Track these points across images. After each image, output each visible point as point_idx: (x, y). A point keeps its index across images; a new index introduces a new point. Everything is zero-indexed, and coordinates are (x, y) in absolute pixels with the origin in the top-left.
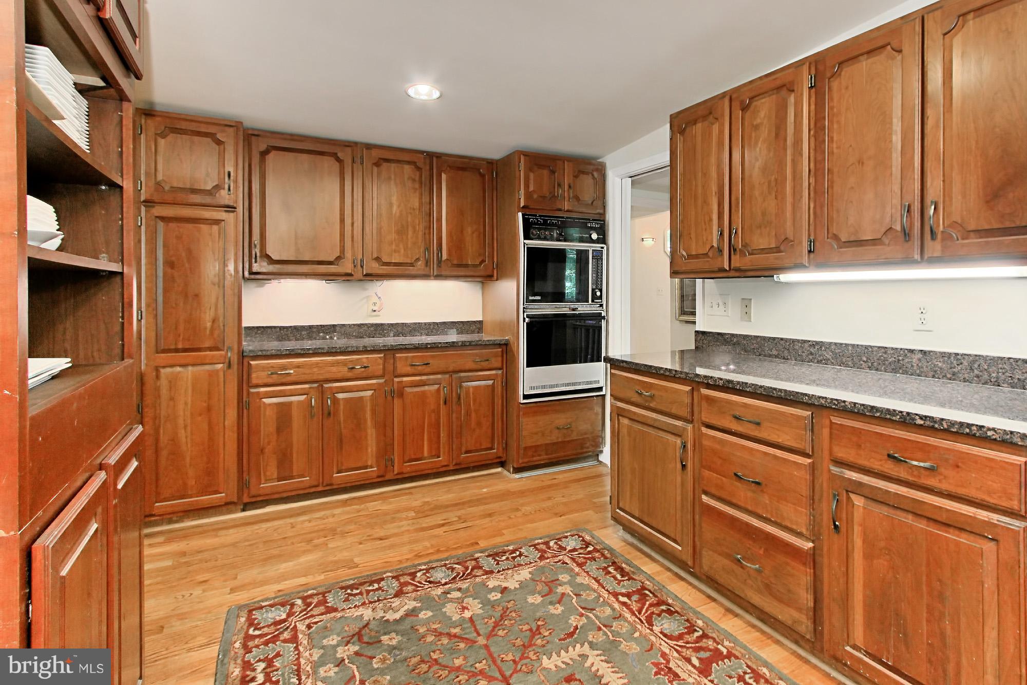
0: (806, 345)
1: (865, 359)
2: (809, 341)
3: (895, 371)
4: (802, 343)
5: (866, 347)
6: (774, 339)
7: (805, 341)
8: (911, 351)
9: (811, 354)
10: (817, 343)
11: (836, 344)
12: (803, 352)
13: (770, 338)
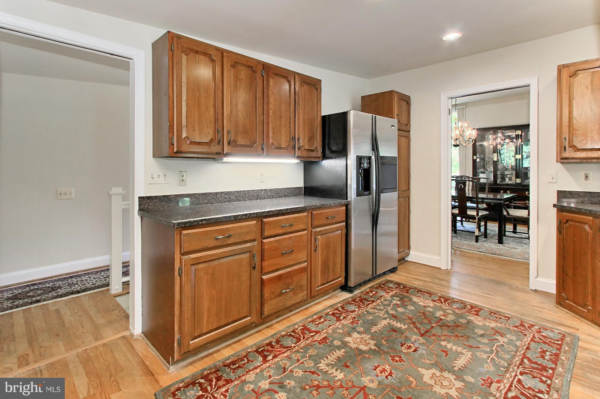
0: (223, 195)
1: (247, 196)
2: (225, 192)
3: (257, 199)
4: (221, 194)
5: (248, 191)
6: (206, 194)
7: (222, 193)
8: (262, 190)
9: (226, 198)
10: (228, 192)
11: (236, 191)
12: (221, 198)
13: (203, 193)
